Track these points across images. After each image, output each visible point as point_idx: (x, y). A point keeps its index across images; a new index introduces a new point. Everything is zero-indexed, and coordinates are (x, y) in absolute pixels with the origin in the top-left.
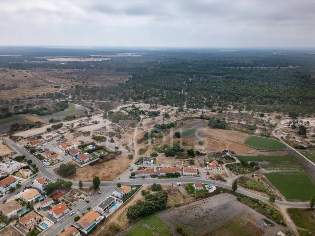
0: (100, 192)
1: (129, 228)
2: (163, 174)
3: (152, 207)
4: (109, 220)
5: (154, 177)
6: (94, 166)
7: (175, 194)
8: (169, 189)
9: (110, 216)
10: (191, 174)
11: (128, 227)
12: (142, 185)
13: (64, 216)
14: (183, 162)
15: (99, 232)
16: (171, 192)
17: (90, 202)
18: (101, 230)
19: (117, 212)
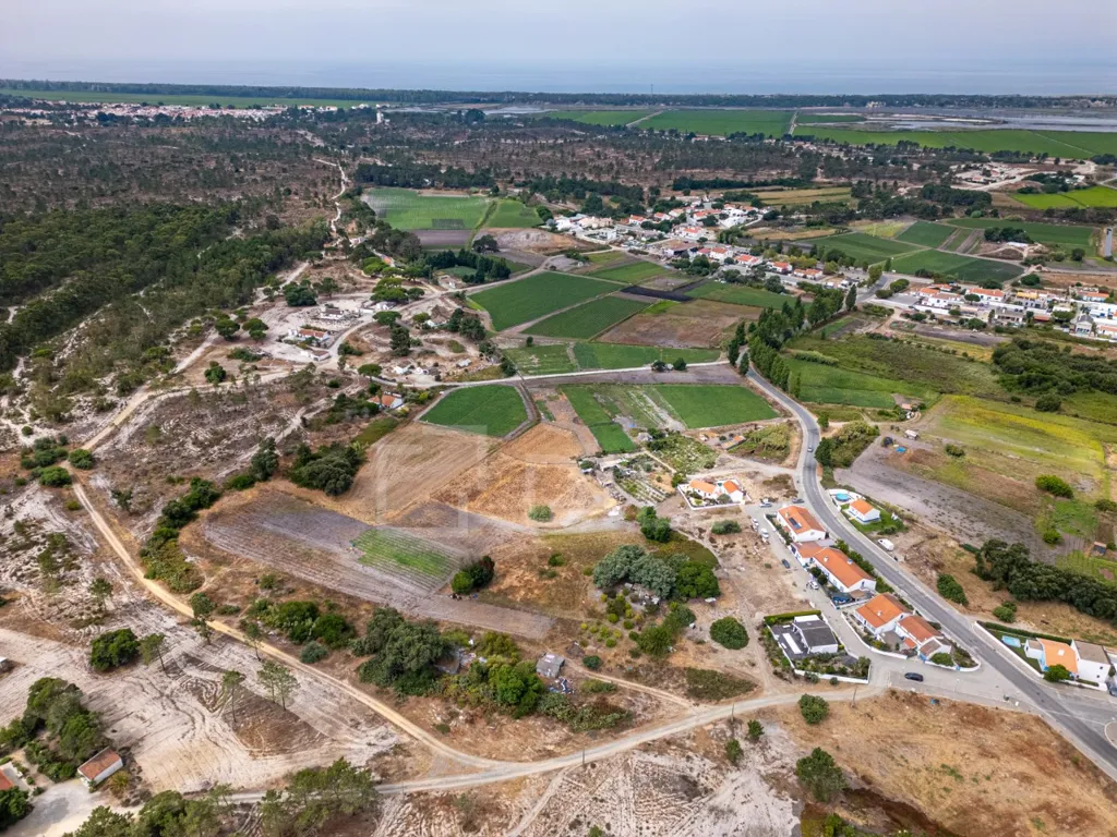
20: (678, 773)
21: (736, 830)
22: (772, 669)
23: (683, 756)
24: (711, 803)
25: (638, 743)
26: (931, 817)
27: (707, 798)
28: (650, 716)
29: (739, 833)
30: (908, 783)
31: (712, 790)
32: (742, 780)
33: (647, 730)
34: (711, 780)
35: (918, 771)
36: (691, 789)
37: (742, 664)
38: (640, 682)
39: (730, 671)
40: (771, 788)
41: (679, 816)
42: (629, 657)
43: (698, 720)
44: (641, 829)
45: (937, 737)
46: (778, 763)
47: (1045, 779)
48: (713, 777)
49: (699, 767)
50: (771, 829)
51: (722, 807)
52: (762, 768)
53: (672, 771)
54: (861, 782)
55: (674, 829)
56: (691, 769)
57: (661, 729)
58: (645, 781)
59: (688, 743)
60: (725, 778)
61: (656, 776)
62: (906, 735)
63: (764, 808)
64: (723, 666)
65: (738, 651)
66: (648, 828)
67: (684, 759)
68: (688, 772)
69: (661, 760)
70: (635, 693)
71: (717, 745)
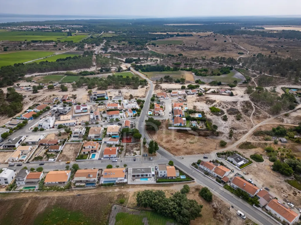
0: (151, 159)
1: (131, 209)
2: (235, 186)
3: (167, 209)
4: (128, 188)
5: (220, 182)
6: (180, 133)
7: (220, 220)
8: (220, 209)
9: (133, 185)
10: (278, 215)
11: (131, 207)
12: (193, 180)
13: (109, 159)
14: (291, 193)
15: (111, 191)
16: (218, 214)
17: (136, 161)
18: (113, 190)
19: (142, 186)
23: (239, 132)
28: (252, 137)
31: (230, 129)
32: (227, 132)
36: (233, 129)
37: (246, 152)
38: (262, 143)
43: (243, 138)
45: (196, 148)
47: (174, 146)
54: (207, 138)
59: (241, 134)
62: (203, 147)
65: (250, 155)
68: (236, 130)
70: (260, 140)
71: (235, 136)
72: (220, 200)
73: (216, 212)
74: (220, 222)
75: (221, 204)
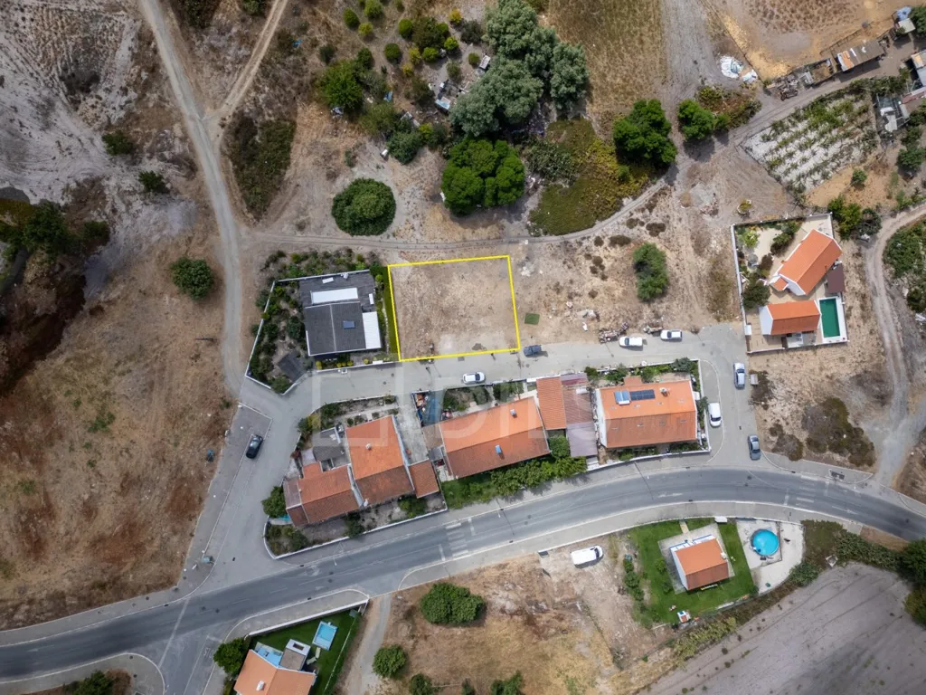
8: (529, 603)
16: (542, 619)
20: (103, 73)
21: (21, 125)
22: (290, 252)
23: (128, 85)
24: (59, 104)
25: (154, 29)
26: (40, 365)
27: (65, 101)
28: (200, 53)
29: (18, 128)
30: (90, 361)
31: (77, 109)
32: (93, 152)
33: (177, 46)
34: (92, 112)
35: (106, 381)
36: (80, 83)
37: (302, 211)
38: (270, 51)
39: (290, 190)
40: (78, 184)
41: (42, 61)
42: (324, 44)
43: (193, 119)
44: (22, 10)
45: (158, 432)
46: (122, 208)
48: (97, 117)
49: (112, 101)
50: (24, 167)
51: (53, 117)
52: (112, 183)
53: (106, 67)
54: (95, 304)
55: (23, 51)
56: (108, 91)
57: (177, 64)
58: (92, 27)
59: (153, 97)
60: (95, 130)
61: (99, 42)
62: (164, 392)
63: (51, 166)
64: (299, 181)
65: (329, 211)
66: (24, 19)
67: (124, 84)
68: (105, 85)
69: (123, 54)
70: (248, 41)
71: (149, 135)
72: (498, 573)
73: (530, 621)
74: (569, 635)
75: (515, 586)
